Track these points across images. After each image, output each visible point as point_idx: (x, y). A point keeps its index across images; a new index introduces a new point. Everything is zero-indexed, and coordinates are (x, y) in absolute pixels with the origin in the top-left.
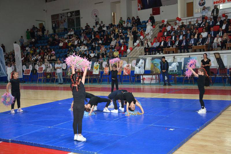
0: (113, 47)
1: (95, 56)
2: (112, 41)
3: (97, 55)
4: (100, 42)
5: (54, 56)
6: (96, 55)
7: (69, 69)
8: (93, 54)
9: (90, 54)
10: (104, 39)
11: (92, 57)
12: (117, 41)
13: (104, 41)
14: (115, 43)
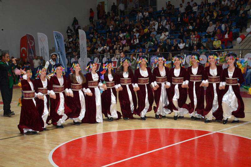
0: (211, 34)
1: (185, 48)
2: (209, 26)
3: (189, 45)
4: (191, 27)
5: (127, 46)
6: (187, 46)
7: (153, 64)
8: (183, 44)
9: (179, 45)
10: (196, 24)
11: (181, 48)
12: (216, 26)
13: (196, 26)
14: (213, 29)
